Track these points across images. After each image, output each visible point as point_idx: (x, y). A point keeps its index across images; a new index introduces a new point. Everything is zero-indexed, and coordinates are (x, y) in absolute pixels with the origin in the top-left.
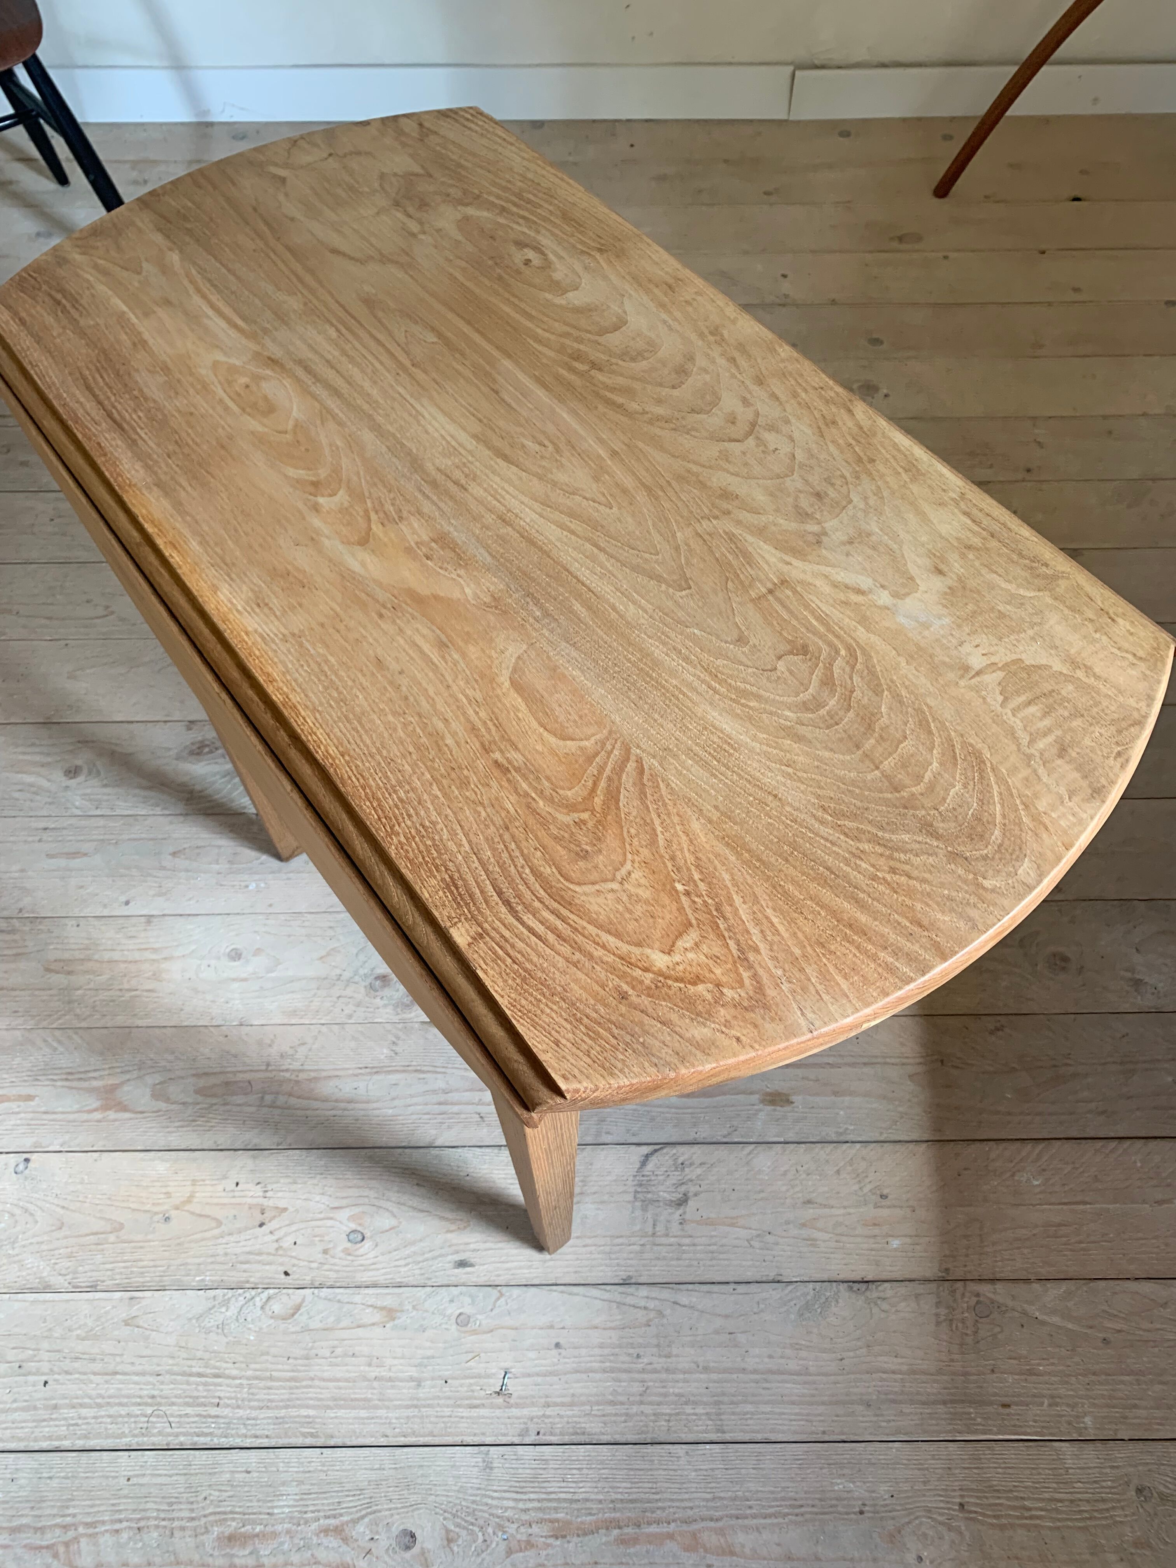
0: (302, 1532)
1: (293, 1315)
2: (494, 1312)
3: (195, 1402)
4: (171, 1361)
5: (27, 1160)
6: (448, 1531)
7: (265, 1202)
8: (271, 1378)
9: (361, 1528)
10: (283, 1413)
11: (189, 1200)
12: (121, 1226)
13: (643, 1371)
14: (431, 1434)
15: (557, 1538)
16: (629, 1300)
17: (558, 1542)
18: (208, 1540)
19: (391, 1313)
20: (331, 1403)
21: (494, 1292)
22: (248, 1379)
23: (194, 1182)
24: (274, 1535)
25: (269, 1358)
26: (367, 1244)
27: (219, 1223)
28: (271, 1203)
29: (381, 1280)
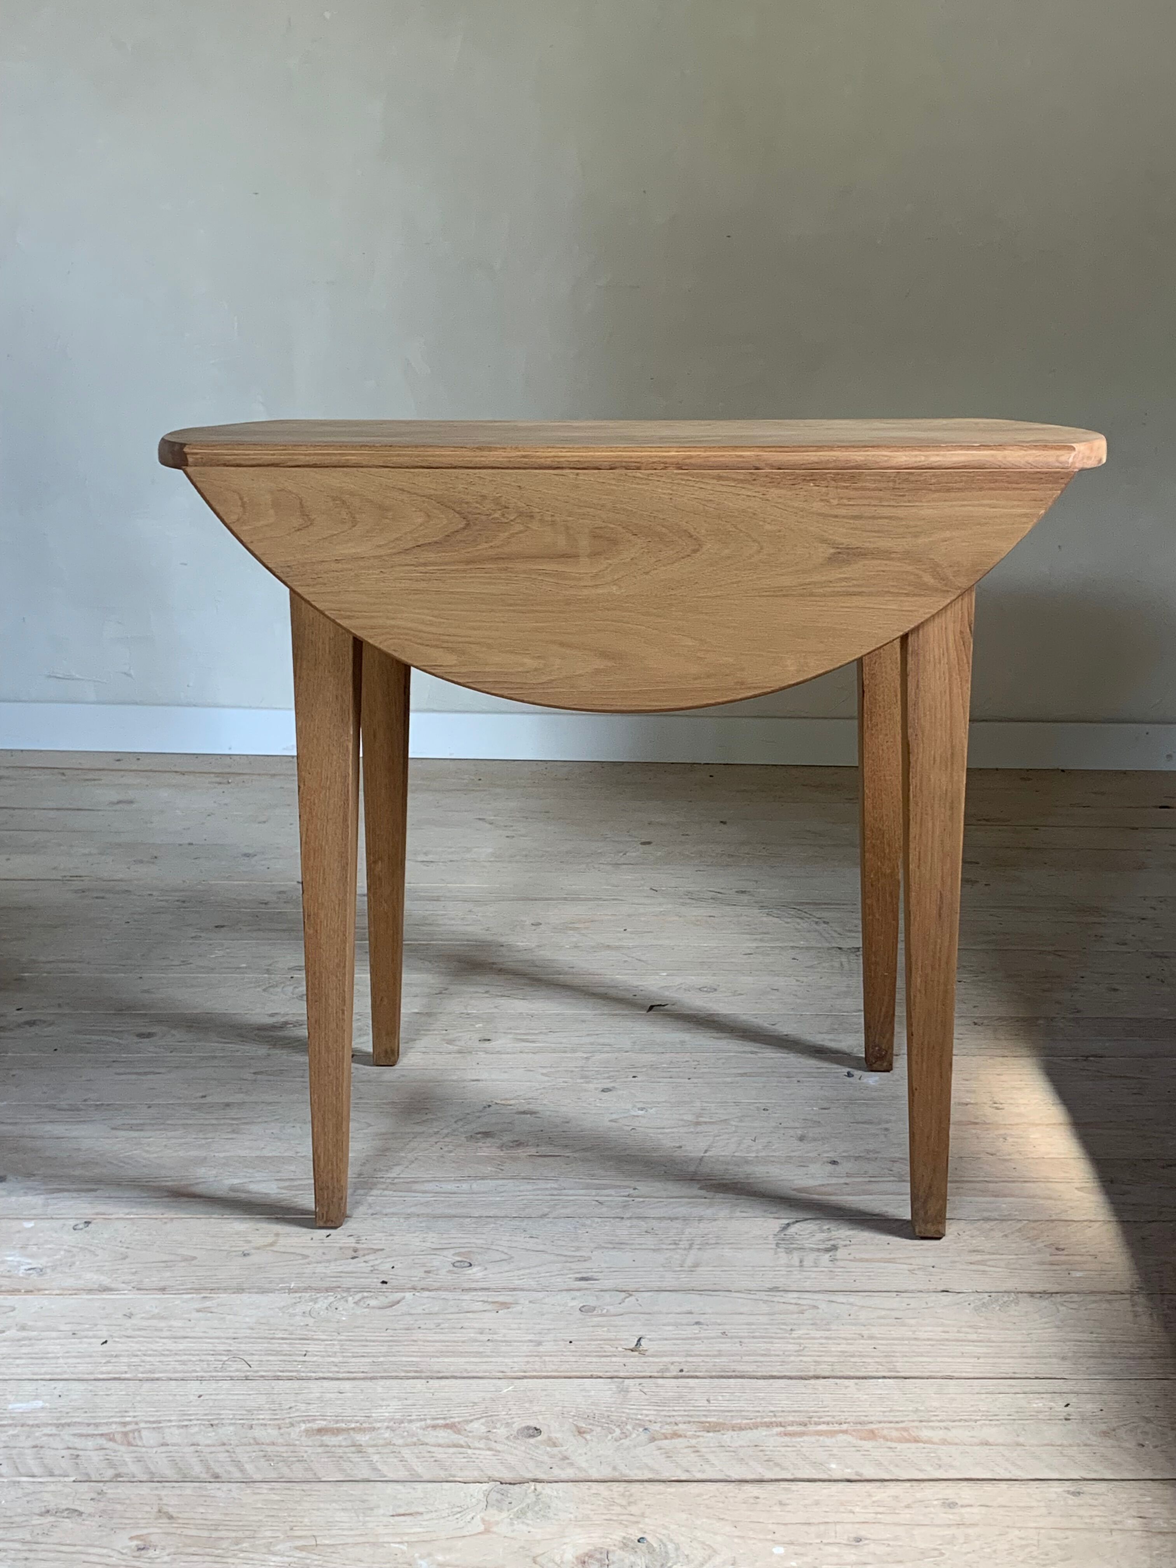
0: (405, 1427)
1: (391, 1306)
2: (623, 1305)
3: (278, 1353)
4: (250, 1331)
5: (87, 1223)
6: (577, 1426)
7: (357, 1246)
8: (367, 1341)
9: (475, 1425)
10: (381, 1359)
11: (271, 1245)
12: (194, 1258)
13: (799, 1338)
14: (556, 1371)
15: (708, 1432)
16: (776, 1299)
17: (711, 1434)
18: (295, 1433)
19: (505, 1305)
20: (438, 1354)
21: (623, 1295)
22: (340, 1340)
23: (277, 1235)
24: (374, 1429)
25: (365, 1330)
26: (474, 1269)
27: (305, 1257)
28: (364, 1246)
29: (493, 1286)
